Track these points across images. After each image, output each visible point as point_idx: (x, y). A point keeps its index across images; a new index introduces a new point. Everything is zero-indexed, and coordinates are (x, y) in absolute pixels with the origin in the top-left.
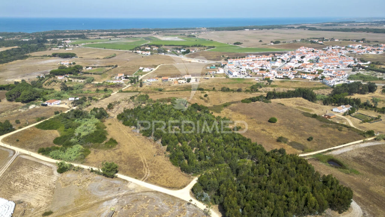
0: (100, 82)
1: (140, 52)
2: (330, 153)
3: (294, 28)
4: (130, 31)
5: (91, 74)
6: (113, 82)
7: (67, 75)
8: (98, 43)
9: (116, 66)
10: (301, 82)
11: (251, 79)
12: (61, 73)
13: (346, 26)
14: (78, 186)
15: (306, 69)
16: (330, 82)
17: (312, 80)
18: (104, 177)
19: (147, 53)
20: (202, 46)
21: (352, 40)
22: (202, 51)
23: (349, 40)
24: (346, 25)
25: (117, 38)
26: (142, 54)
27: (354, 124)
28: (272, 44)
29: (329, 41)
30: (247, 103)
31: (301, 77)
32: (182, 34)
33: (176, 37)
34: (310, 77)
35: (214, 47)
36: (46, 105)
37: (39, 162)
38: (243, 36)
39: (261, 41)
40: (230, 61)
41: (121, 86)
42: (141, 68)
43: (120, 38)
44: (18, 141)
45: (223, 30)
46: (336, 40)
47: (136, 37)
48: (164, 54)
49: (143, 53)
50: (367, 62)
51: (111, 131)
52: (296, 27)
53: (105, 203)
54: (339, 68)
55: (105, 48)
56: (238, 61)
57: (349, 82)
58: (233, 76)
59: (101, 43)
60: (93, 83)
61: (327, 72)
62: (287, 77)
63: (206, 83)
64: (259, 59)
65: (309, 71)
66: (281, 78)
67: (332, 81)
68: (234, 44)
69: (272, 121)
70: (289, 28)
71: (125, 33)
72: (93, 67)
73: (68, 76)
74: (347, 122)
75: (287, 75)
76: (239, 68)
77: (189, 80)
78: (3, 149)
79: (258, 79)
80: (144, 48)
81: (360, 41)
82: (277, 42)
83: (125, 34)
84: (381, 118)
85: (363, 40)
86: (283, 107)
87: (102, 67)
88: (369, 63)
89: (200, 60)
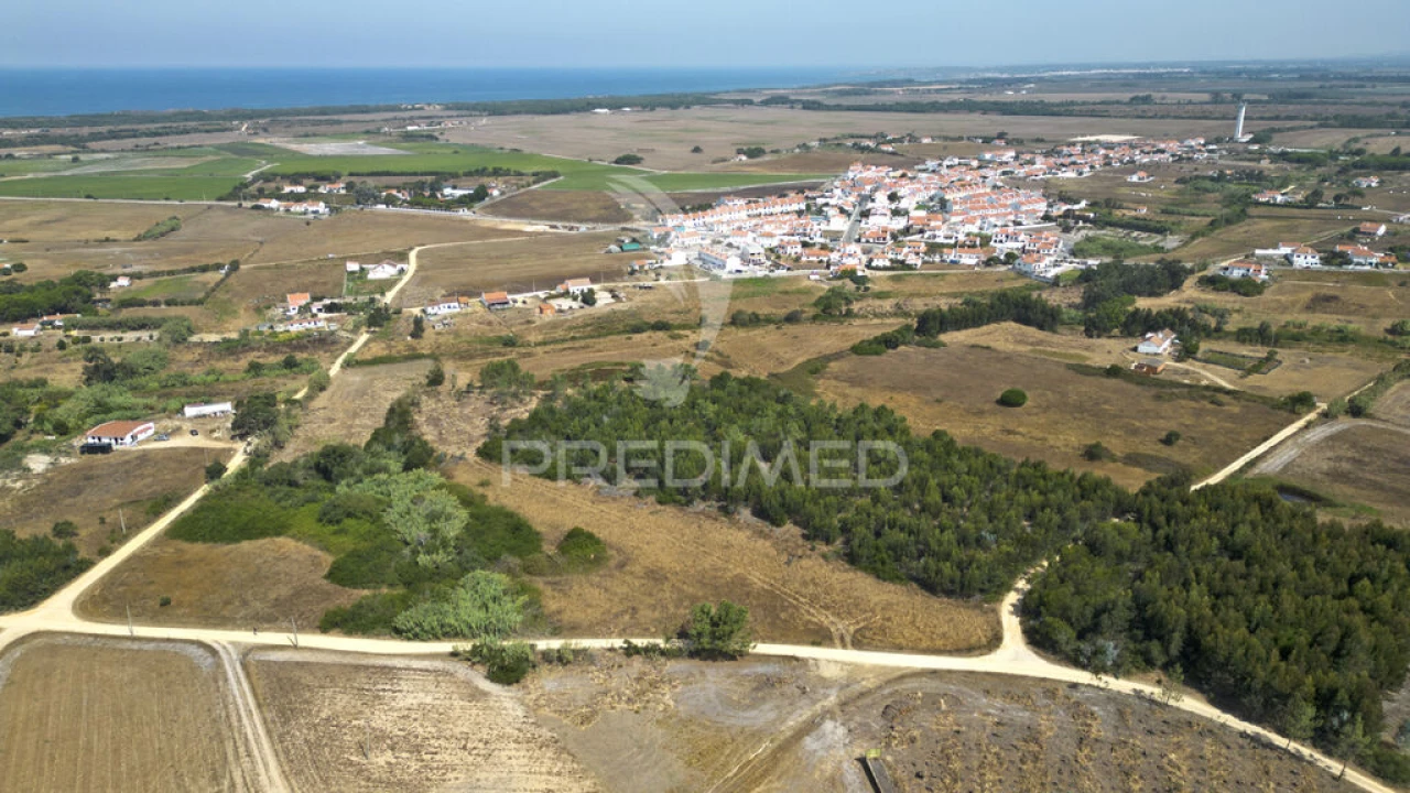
0: (227, 335)
1: (274, 204)
2: (1256, 471)
3: (750, 103)
4: (125, 122)
5: (156, 303)
6: (290, 328)
7: (52, 318)
8: (30, 176)
9: (235, 266)
10: (955, 275)
11: (796, 278)
12: (14, 310)
13: (900, 95)
14: (637, 712)
15: (937, 233)
16: (1038, 270)
17: (977, 264)
18: (696, 662)
19: (315, 209)
20: (507, 173)
21: (969, 139)
22: (522, 190)
23: (961, 138)
24: (899, 90)
25: (94, 151)
26: (288, 211)
27: (1230, 382)
28: (744, 158)
29: (906, 143)
30: (877, 353)
31: (943, 261)
32: (371, 127)
33: (360, 143)
34: (969, 259)
35: (555, 175)
36: (106, 449)
37: (365, 661)
38: (613, 134)
39: (697, 150)
40: (675, 223)
41: (333, 343)
42: (353, 266)
43: (103, 151)
44: (165, 603)
45: (517, 113)
46: (926, 141)
47: (179, 148)
48: (384, 206)
49: (292, 209)
50: (1078, 202)
51: (519, 507)
52: (757, 99)
53: (809, 743)
54: (1020, 224)
55: (88, 197)
56: (701, 222)
57: (1085, 263)
58: (730, 272)
59: (44, 175)
60: (195, 338)
61: (1004, 238)
62: (903, 262)
63: (655, 304)
64: (767, 211)
65: (946, 238)
66: (885, 269)
67: (1042, 265)
68: (616, 162)
69: (1010, 401)
70: (736, 102)
71: (110, 132)
72: (132, 276)
73: (59, 320)
74: (1207, 379)
75: (900, 257)
76: (719, 242)
77: (588, 299)
78: (128, 644)
79: (817, 277)
80: (278, 189)
81: (997, 142)
82: (754, 153)
83: (113, 135)
84: (1278, 357)
85: (1001, 136)
86: (994, 355)
87: (171, 273)
88: (1083, 204)
89: (559, 224)
